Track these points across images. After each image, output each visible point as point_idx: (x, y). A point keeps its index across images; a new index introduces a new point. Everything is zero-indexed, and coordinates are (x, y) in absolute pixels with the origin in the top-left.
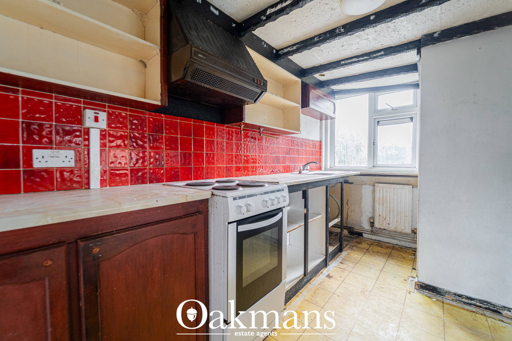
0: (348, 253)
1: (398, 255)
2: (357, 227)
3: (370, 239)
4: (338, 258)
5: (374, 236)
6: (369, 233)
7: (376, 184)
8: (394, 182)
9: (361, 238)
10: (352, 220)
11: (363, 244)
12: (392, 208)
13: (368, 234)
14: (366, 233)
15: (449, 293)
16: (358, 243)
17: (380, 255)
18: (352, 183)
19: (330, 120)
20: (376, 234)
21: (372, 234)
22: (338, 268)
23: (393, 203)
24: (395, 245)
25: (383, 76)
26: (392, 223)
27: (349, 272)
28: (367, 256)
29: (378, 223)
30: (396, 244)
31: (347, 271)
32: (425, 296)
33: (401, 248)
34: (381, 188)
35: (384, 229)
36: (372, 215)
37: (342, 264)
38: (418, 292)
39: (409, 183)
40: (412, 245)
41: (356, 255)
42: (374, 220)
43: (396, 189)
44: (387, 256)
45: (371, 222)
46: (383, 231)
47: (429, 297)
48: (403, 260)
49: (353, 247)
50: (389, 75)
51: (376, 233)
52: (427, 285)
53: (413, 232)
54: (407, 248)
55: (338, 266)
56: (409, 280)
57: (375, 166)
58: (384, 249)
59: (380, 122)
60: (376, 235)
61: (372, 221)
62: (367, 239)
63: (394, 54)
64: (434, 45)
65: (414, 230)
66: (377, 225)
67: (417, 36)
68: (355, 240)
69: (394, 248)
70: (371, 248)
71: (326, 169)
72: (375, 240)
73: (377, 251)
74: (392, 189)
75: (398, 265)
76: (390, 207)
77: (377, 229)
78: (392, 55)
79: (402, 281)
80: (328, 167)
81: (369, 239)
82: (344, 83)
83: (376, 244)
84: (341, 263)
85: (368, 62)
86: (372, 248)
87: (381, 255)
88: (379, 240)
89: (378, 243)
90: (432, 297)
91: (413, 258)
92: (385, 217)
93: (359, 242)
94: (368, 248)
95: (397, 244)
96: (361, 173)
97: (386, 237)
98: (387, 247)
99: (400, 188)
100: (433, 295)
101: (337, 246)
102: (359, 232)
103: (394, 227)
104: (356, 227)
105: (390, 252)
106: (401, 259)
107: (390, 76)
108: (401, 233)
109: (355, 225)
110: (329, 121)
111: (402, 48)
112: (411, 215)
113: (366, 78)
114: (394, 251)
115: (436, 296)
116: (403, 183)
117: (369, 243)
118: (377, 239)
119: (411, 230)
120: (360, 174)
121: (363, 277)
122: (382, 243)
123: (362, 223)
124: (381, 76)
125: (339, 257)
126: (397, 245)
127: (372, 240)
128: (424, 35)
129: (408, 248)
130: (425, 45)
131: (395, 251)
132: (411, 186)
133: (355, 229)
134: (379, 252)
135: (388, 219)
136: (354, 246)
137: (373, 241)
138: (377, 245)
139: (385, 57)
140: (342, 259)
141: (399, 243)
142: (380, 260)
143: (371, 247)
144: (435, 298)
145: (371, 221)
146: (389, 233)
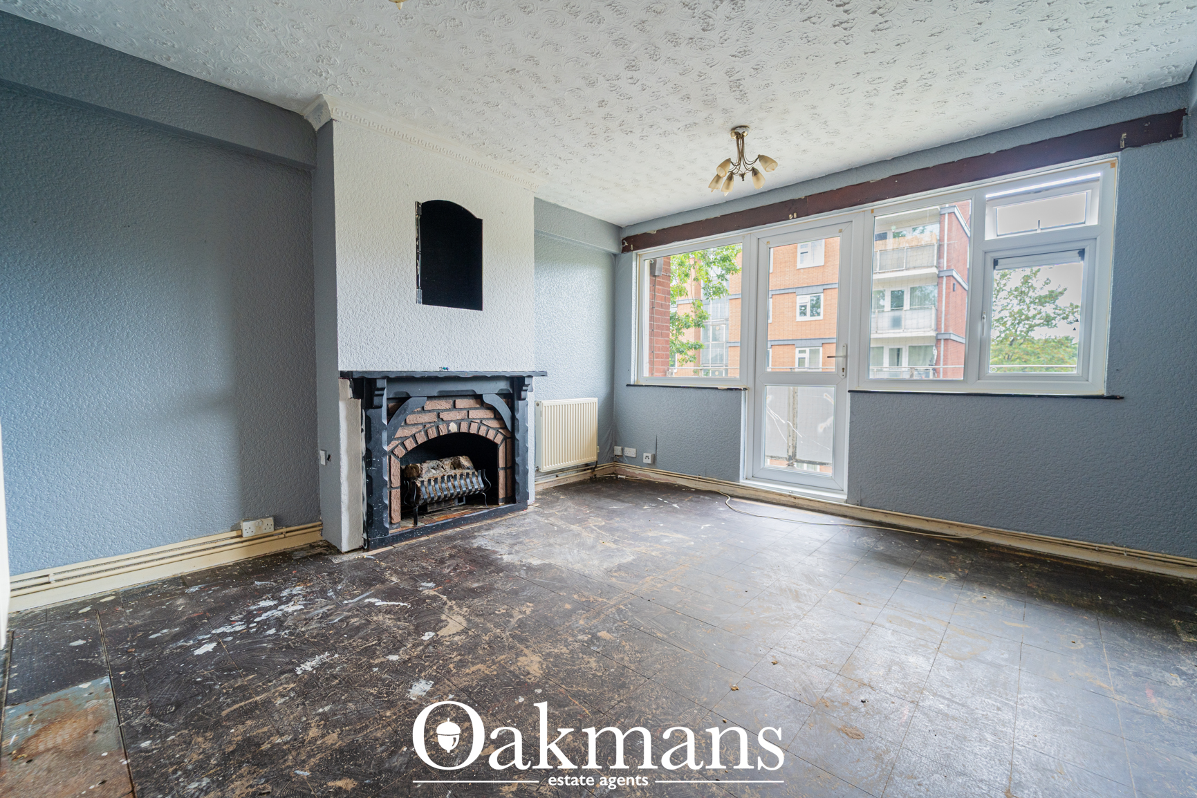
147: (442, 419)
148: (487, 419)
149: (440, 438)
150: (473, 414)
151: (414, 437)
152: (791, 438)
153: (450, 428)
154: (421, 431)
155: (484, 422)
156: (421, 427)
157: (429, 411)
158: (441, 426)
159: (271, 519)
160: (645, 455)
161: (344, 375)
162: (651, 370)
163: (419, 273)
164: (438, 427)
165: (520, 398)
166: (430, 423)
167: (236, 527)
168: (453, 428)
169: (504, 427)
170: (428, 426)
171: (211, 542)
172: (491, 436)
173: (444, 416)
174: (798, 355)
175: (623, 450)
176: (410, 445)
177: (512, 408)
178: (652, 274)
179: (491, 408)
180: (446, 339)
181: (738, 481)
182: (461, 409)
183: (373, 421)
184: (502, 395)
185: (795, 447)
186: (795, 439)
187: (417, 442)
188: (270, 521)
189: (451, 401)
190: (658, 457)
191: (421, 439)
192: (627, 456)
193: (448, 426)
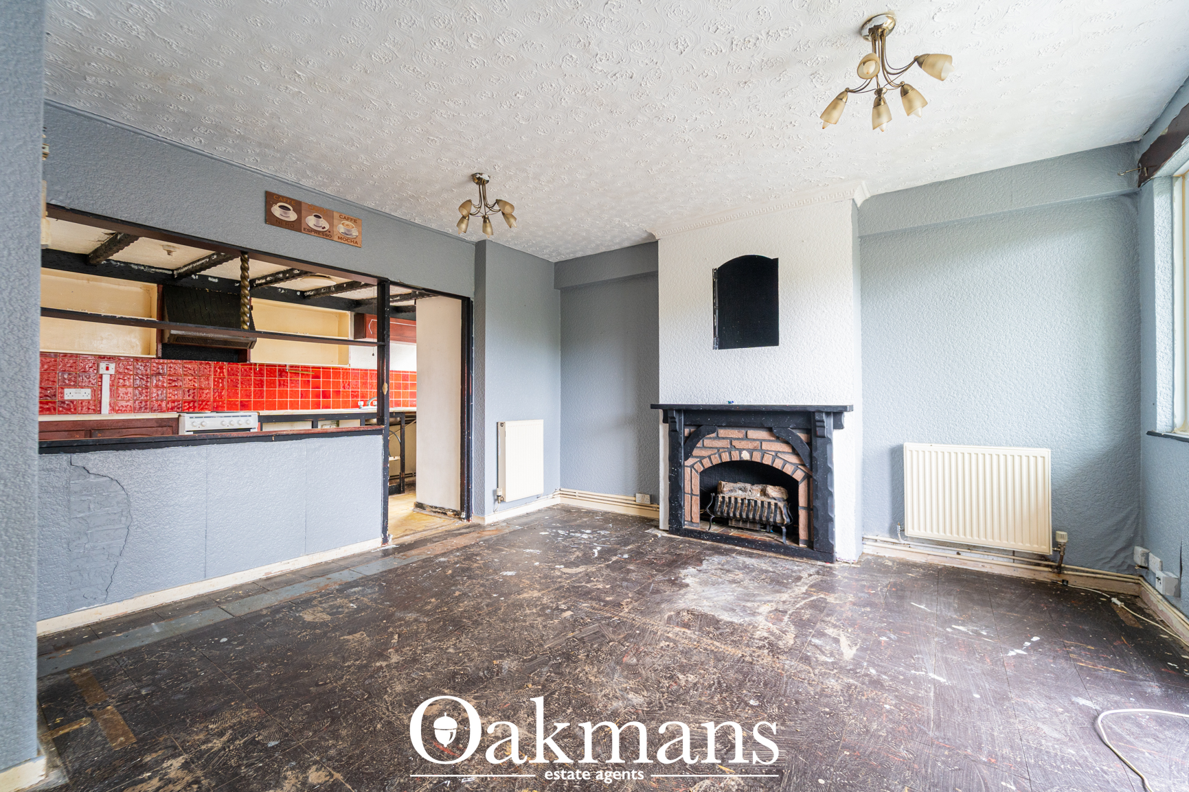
147: (735, 447)
148: (784, 452)
149: (733, 462)
150: (765, 446)
151: (709, 457)
153: (742, 455)
154: (715, 454)
155: (779, 455)
156: (716, 451)
157: (723, 438)
158: (734, 453)
163: (716, 324)
164: (731, 453)
166: (724, 448)
167: (635, 495)
168: (746, 456)
169: (804, 464)
170: (721, 450)
172: (788, 470)
173: (737, 444)
175: (1147, 556)
176: (707, 464)
177: (811, 445)
179: (789, 443)
180: (739, 377)
182: (754, 439)
187: (712, 462)
188: (648, 497)
189: (743, 431)
191: (716, 461)
192: (1151, 571)
193: (740, 454)
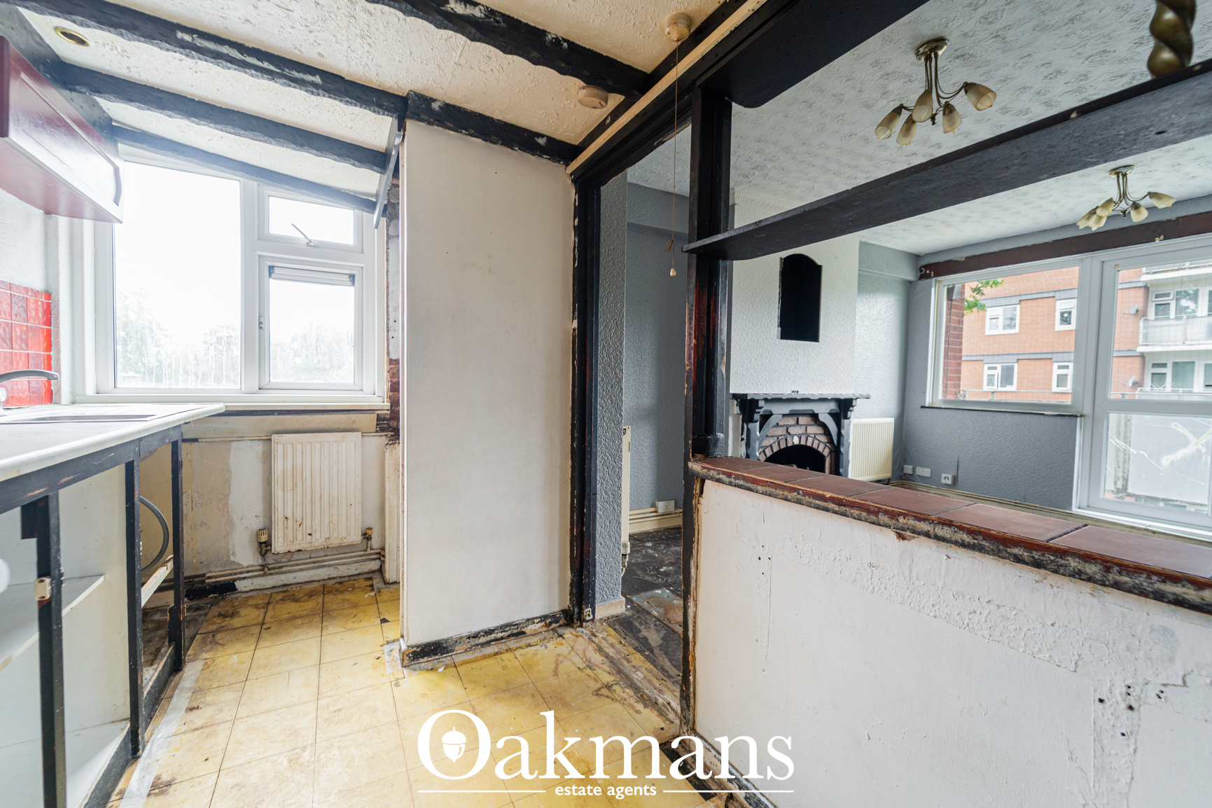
0: (206, 663)
1: (341, 605)
2: (217, 569)
3: (257, 590)
4: (174, 699)
5: (270, 577)
6: (257, 573)
7: (275, 437)
8: (321, 426)
9: (230, 596)
10: (199, 553)
11: (243, 612)
12: (318, 494)
13: (250, 577)
14: (244, 578)
15: (459, 640)
16: (227, 617)
17: (300, 622)
18: (196, 440)
19: (93, 221)
20: (276, 571)
21: (265, 575)
22: (185, 733)
23: (320, 478)
24: (325, 582)
25: (302, 146)
26: (318, 529)
27: (229, 725)
28: (268, 644)
29: (281, 540)
30: (326, 578)
31: (222, 726)
32: (425, 671)
33: (340, 583)
34: (289, 446)
35: (299, 551)
36: (262, 523)
37: (195, 711)
38: (411, 672)
39: (354, 426)
40: (363, 568)
41: (234, 657)
42: (270, 536)
43: (326, 445)
44: (317, 619)
45: (261, 543)
46: (294, 556)
47: (432, 669)
48: (355, 611)
49: (214, 636)
50: (317, 150)
51: (274, 568)
52: (424, 645)
53: (364, 538)
54: (353, 578)
55: (184, 728)
56: (386, 654)
57: (266, 387)
58: (304, 602)
59: (276, 271)
60: (276, 573)
61: (264, 538)
62: (250, 594)
63: (348, 102)
64: (430, 127)
65: (367, 531)
66: (279, 546)
67: (401, 84)
68: (215, 610)
69: (326, 590)
70: (269, 614)
71: (78, 398)
72: (273, 587)
73: (288, 615)
74: (317, 445)
75: (349, 629)
76: (312, 492)
77: (279, 556)
78: (341, 101)
79: (373, 664)
80: (90, 391)
81: (256, 592)
82: (169, 113)
83: (280, 597)
84: (191, 709)
85: (272, 84)
86: (273, 613)
87: (303, 624)
88: (284, 583)
89: (284, 592)
90: (437, 666)
91: (372, 596)
92: (301, 518)
93: (227, 611)
94: (261, 618)
95: (331, 576)
96: (227, 407)
97: (301, 570)
98: (311, 595)
99: (335, 442)
100: (435, 661)
101: (165, 658)
102: (224, 581)
103: (322, 539)
104: (212, 569)
105: (320, 606)
106: (351, 611)
107: (319, 153)
108: (340, 547)
109: (208, 565)
110: (88, 225)
111: (367, 95)
112: (360, 500)
113: (252, 130)
114: (329, 598)
115: (441, 660)
116: (342, 426)
117: (260, 602)
118: (280, 583)
119: (360, 534)
120: (224, 410)
121: (279, 711)
122: (294, 588)
123: (231, 553)
124: (295, 143)
125: (177, 691)
126: (330, 579)
127: (266, 592)
128: (414, 92)
129: (356, 578)
130: (416, 117)
131: (331, 596)
132: (360, 434)
133: (209, 578)
134: (295, 618)
135: (309, 523)
136: (217, 631)
137: (268, 592)
138: (283, 600)
139: (324, 96)
140: (189, 694)
141: (335, 572)
142: (304, 637)
143: (269, 612)
144: (440, 664)
145: (263, 540)
146: (308, 557)
147: (789, 433)
148: (819, 434)
149: (787, 448)
150: (810, 430)
151: (771, 446)
152: (1121, 470)
153: (794, 441)
154: (775, 442)
155: (817, 437)
156: (776, 438)
157: (781, 426)
158: (788, 439)
159: (673, 501)
160: (943, 475)
161: (735, 396)
162: (945, 392)
163: (779, 314)
164: (786, 440)
165: (846, 417)
166: (781, 435)
167: (653, 505)
168: (796, 441)
169: (831, 441)
170: (780, 438)
171: (641, 514)
172: (820, 449)
173: (792, 430)
174: (1056, 372)
175: (914, 469)
176: (769, 453)
177: (839, 426)
178: (950, 298)
179: (823, 426)
180: (794, 367)
181: (1071, 509)
182: (802, 425)
183: (752, 433)
184: (832, 414)
185: (1126, 480)
186: (1126, 471)
187: (772, 451)
188: (672, 503)
189: (795, 418)
190: (960, 478)
191: (776, 448)
192: (918, 476)
193: (793, 439)
